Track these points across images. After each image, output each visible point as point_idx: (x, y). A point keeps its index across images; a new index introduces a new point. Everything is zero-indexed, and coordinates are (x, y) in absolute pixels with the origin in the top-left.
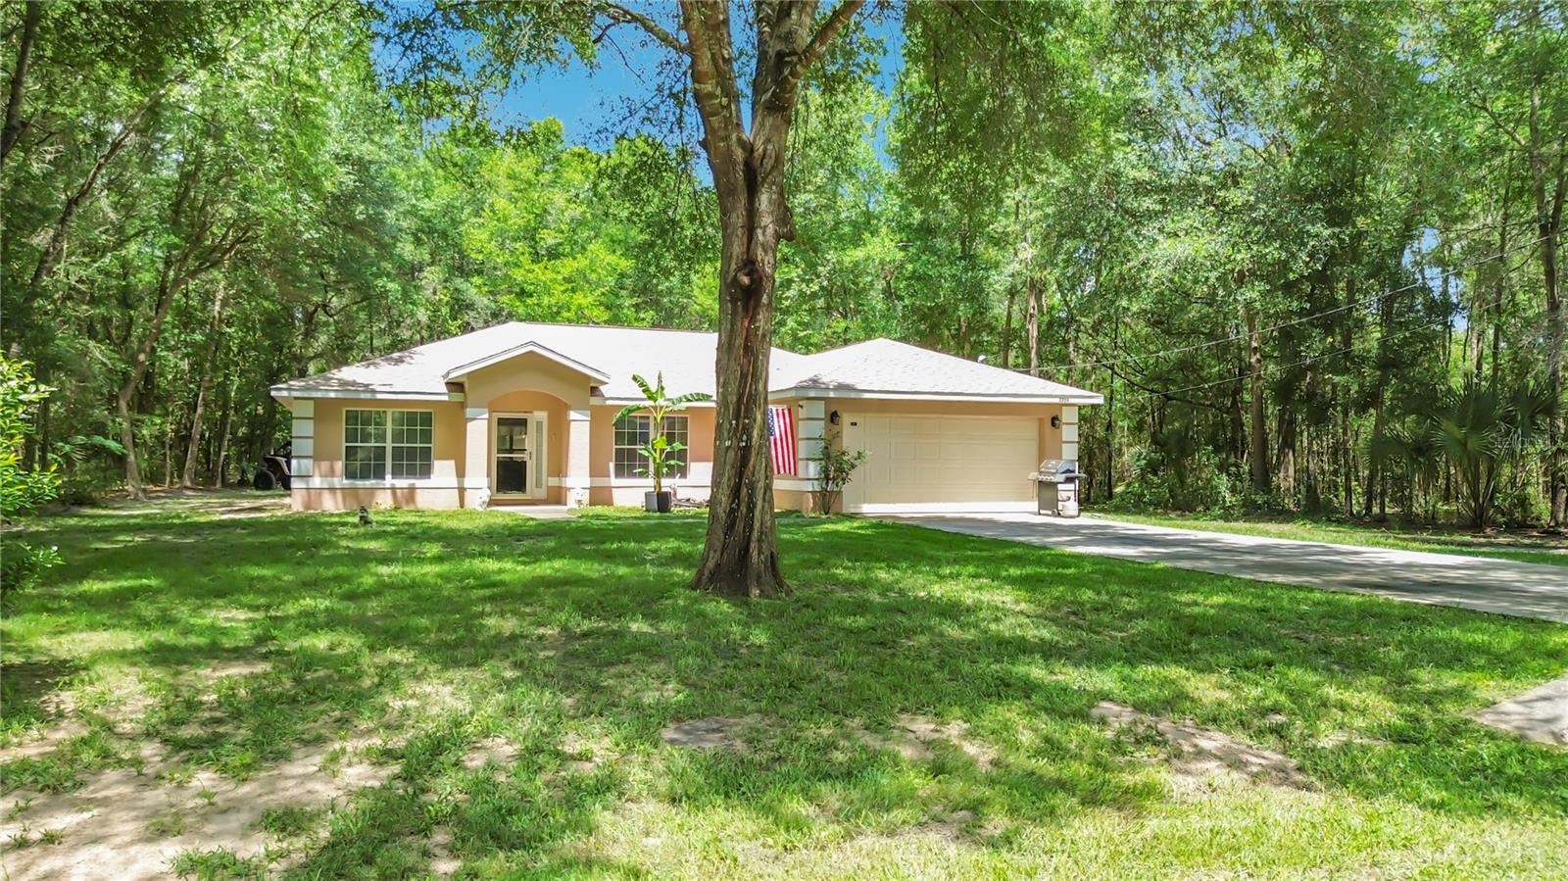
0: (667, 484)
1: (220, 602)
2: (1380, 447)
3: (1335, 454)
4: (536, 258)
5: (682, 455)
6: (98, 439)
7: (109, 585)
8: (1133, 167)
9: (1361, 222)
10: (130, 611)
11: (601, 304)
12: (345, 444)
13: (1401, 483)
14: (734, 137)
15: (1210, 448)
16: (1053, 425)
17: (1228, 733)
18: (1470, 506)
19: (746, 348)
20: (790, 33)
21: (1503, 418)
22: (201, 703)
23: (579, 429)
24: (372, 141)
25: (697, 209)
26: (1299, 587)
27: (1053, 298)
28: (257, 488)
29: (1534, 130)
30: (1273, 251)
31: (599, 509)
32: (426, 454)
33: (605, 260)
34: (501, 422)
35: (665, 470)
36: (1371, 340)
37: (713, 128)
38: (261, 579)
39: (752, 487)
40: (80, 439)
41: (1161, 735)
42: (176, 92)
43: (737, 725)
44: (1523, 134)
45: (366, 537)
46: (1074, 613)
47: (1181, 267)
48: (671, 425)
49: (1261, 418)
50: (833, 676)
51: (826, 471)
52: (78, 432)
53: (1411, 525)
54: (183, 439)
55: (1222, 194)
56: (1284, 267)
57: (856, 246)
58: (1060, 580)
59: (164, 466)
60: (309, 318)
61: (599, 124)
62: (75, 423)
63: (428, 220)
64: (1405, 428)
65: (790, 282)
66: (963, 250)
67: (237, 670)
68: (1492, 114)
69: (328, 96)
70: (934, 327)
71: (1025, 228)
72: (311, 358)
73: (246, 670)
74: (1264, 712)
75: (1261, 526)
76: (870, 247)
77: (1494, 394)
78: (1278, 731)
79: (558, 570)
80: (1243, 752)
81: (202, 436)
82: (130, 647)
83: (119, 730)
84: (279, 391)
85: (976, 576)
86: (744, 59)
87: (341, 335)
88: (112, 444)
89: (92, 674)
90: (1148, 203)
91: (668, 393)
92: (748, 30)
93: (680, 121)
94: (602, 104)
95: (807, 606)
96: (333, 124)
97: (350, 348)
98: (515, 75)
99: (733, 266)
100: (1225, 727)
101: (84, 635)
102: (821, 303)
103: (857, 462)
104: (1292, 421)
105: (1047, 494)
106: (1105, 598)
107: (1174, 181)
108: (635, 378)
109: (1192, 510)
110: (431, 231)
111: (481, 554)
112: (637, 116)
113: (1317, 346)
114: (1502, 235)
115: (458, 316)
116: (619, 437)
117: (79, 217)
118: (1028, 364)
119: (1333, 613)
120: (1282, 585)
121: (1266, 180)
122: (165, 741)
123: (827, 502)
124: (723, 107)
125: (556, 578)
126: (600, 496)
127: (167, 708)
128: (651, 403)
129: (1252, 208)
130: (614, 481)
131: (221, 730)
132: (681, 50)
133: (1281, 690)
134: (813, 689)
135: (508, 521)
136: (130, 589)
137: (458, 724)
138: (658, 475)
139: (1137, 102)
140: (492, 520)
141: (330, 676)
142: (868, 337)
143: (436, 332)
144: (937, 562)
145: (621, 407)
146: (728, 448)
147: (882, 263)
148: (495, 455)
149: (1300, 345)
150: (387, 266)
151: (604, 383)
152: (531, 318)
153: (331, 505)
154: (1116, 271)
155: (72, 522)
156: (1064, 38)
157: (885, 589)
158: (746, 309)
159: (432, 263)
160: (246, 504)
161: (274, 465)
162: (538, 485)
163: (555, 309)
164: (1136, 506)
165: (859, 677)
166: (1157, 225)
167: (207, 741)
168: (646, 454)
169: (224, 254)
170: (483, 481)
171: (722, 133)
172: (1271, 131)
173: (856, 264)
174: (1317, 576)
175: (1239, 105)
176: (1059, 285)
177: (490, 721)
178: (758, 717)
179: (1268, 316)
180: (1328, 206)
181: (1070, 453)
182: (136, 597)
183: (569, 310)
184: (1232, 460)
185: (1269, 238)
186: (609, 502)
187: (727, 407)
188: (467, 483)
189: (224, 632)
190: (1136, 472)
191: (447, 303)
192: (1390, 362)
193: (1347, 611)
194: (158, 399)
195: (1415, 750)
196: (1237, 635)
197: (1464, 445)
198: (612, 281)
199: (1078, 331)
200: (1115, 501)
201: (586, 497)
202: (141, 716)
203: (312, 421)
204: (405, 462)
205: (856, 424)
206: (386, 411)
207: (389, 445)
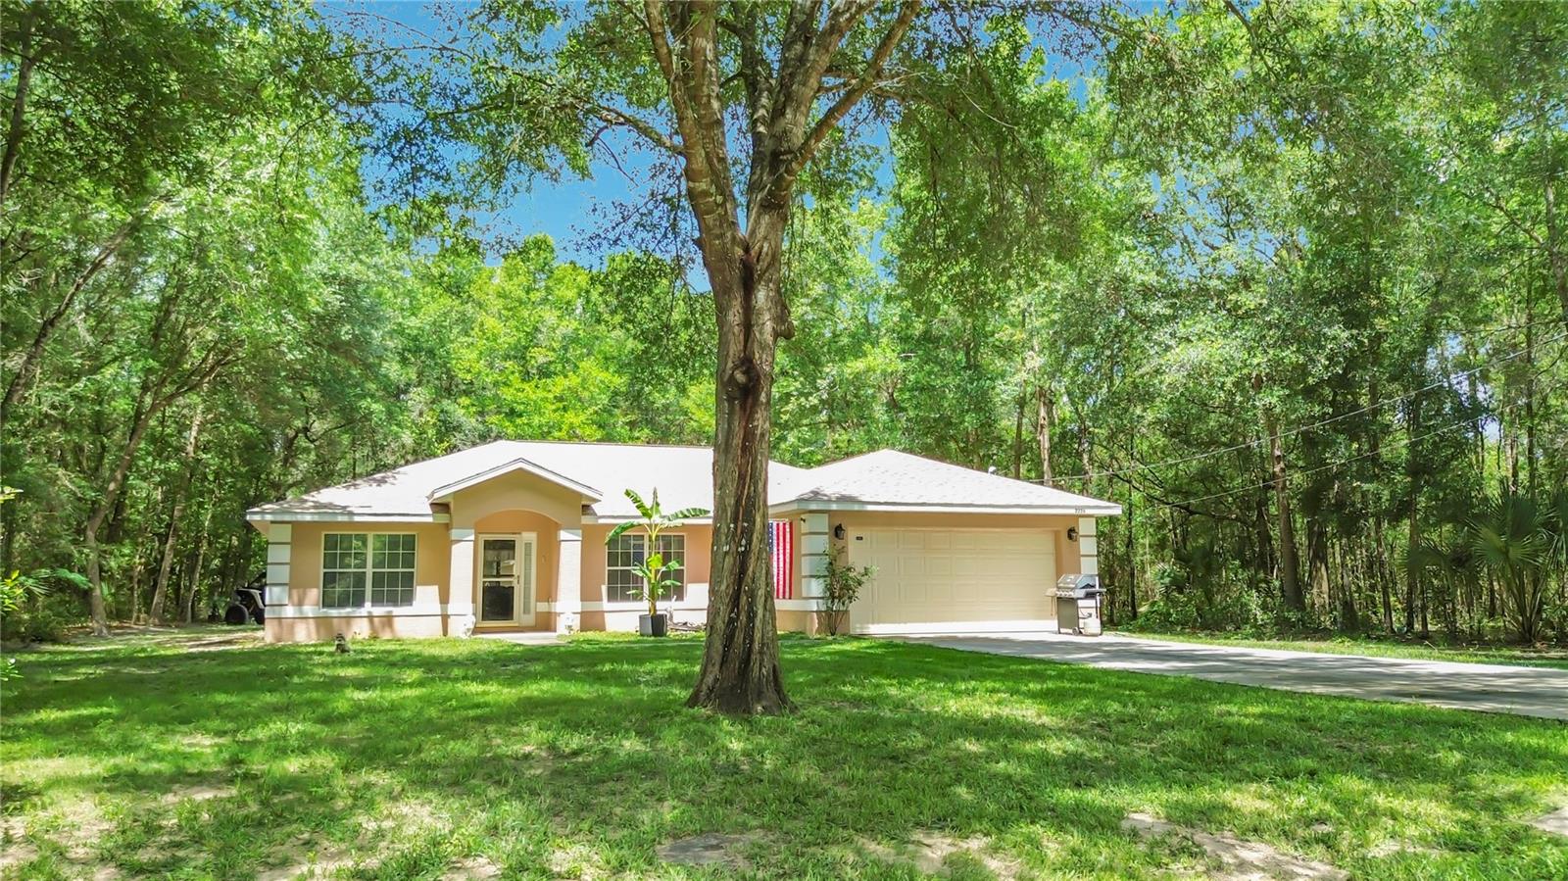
0: (662, 606)
1: (183, 728)
2: (1417, 557)
3: (1370, 567)
4: (526, 376)
5: (679, 575)
6: (64, 573)
7: (67, 714)
8: (1141, 271)
9: (1380, 324)
10: (88, 738)
11: (594, 423)
12: (322, 571)
13: (1443, 595)
14: (729, 234)
15: (1237, 562)
16: (1070, 537)
17: (1269, 843)
18: (1517, 621)
19: (744, 449)
20: (785, 132)
21: (1544, 525)
22: (160, 827)
23: (570, 551)
24: (361, 261)
25: (692, 314)
26: (1340, 698)
27: (1064, 408)
28: (228, 624)
29: (1552, 228)
30: (1290, 355)
31: (590, 635)
32: (408, 579)
33: (599, 378)
34: (489, 545)
35: (660, 591)
36: (1398, 446)
37: (707, 226)
38: (228, 705)
39: (752, 595)
40: (44, 572)
41: (1198, 846)
42: (160, 210)
43: (738, 840)
44: (1541, 232)
45: (343, 664)
46: (1099, 725)
47: (1196, 373)
48: (668, 545)
49: (1290, 531)
50: (841, 791)
51: (830, 588)
52: (42, 565)
53: (1455, 640)
54: (153, 572)
55: (1233, 297)
56: (1302, 371)
57: (856, 357)
58: (1086, 693)
59: (131, 602)
60: (289, 444)
61: (590, 231)
62: (40, 555)
63: (415, 339)
64: (1442, 535)
65: (789, 395)
66: (968, 360)
67: (202, 795)
68: (1507, 213)
69: (315, 213)
70: (941, 440)
71: (1031, 335)
72: (291, 486)
73: (209, 795)
74: (1309, 823)
75: (1298, 643)
76: (870, 358)
77: (1533, 499)
78: (1327, 842)
79: (544, 692)
80: (1287, 863)
81: (173, 570)
82: (87, 772)
83: (72, 855)
84: (254, 517)
85: (993, 691)
86: (738, 168)
87: (321, 461)
88: (76, 577)
89: (47, 800)
90: (1158, 307)
91: (665, 510)
92: (742, 140)
93: (674, 226)
94: (594, 210)
95: (813, 722)
96: (320, 244)
97: (332, 474)
98: (506, 184)
99: (730, 364)
100: (1266, 837)
101: (39, 762)
102: (823, 416)
103: (864, 579)
104: (1322, 534)
105: (1067, 610)
106: (1131, 710)
107: (1184, 285)
108: (628, 493)
109: (1222, 629)
110: (417, 350)
111: (465, 678)
112: (630, 222)
113: (1342, 453)
114: (1528, 336)
115: (446, 436)
116: (612, 559)
117: (55, 340)
118: (1041, 476)
119: (1378, 721)
120: (1320, 696)
121: (1277, 283)
122: (121, 866)
123: (833, 622)
124: (718, 205)
125: (544, 699)
126: (591, 620)
127: (124, 832)
128: (645, 521)
129: (1266, 311)
130: (606, 605)
131: (181, 853)
132: (675, 151)
133: (1326, 799)
134: (820, 804)
135: (494, 648)
136: (90, 717)
137: (436, 844)
138: (653, 597)
139: (1142, 206)
140: (476, 647)
141: (300, 799)
142: (872, 449)
143: (420, 453)
144: (951, 678)
145: (614, 525)
146: (726, 553)
147: (884, 373)
148: (481, 580)
149: (1324, 451)
150: (372, 386)
151: (596, 501)
152: (520, 438)
153: (304, 635)
154: (1129, 380)
155: (33, 658)
156: (1063, 142)
157: (898, 705)
158: (743, 408)
159: (420, 384)
160: (216, 638)
161: (248, 598)
162: (526, 611)
163: (545, 429)
164: (1164, 624)
165: (870, 792)
166: (1169, 330)
167: (165, 866)
168: (640, 574)
169: (203, 378)
170: (469, 608)
171: (717, 231)
172: (1280, 235)
173: (857, 376)
174: (1357, 686)
175: (1248, 210)
176: (1069, 394)
177: (471, 840)
178: (760, 833)
179: (1290, 423)
180: (1344, 309)
181: (1090, 567)
182: (95, 725)
183: (560, 430)
184: (1262, 575)
185: (1284, 342)
186: (601, 628)
187: (725, 510)
188: (451, 609)
189: (186, 757)
190: (1159, 589)
191: (434, 424)
192: (1420, 468)
193: (1392, 718)
194: (127, 533)
195: (1471, 857)
196: (1275, 744)
197: (1506, 553)
198: (604, 399)
199: (1092, 444)
200: (1141, 621)
201: (576, 623)
202: (96, 841)
203: (289, 546)
204: (386, 589)
205: (861, 538)
206: (366, 535)
207: (369, 570)
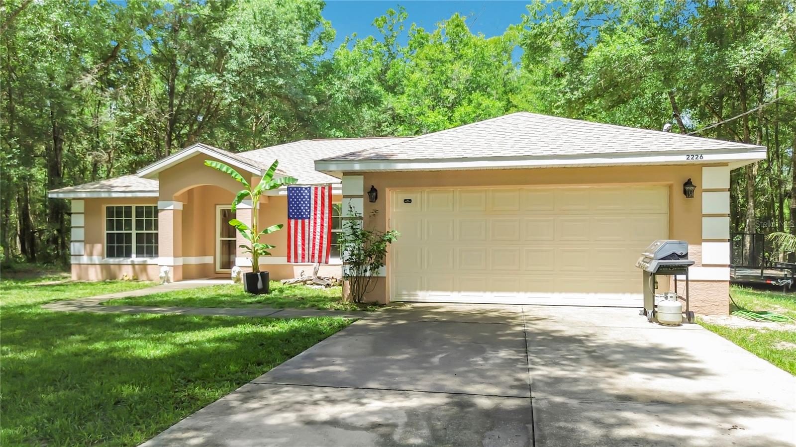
12: (106, 232)
16: (685, 192)
23: (243, 217)
32: (156, 238)
123: (360, 289)
148: (216, 239)
203: (83, 215)
204: (145, 245)
205: (410, 201)
206: (131, 207)
207: (134, 232)
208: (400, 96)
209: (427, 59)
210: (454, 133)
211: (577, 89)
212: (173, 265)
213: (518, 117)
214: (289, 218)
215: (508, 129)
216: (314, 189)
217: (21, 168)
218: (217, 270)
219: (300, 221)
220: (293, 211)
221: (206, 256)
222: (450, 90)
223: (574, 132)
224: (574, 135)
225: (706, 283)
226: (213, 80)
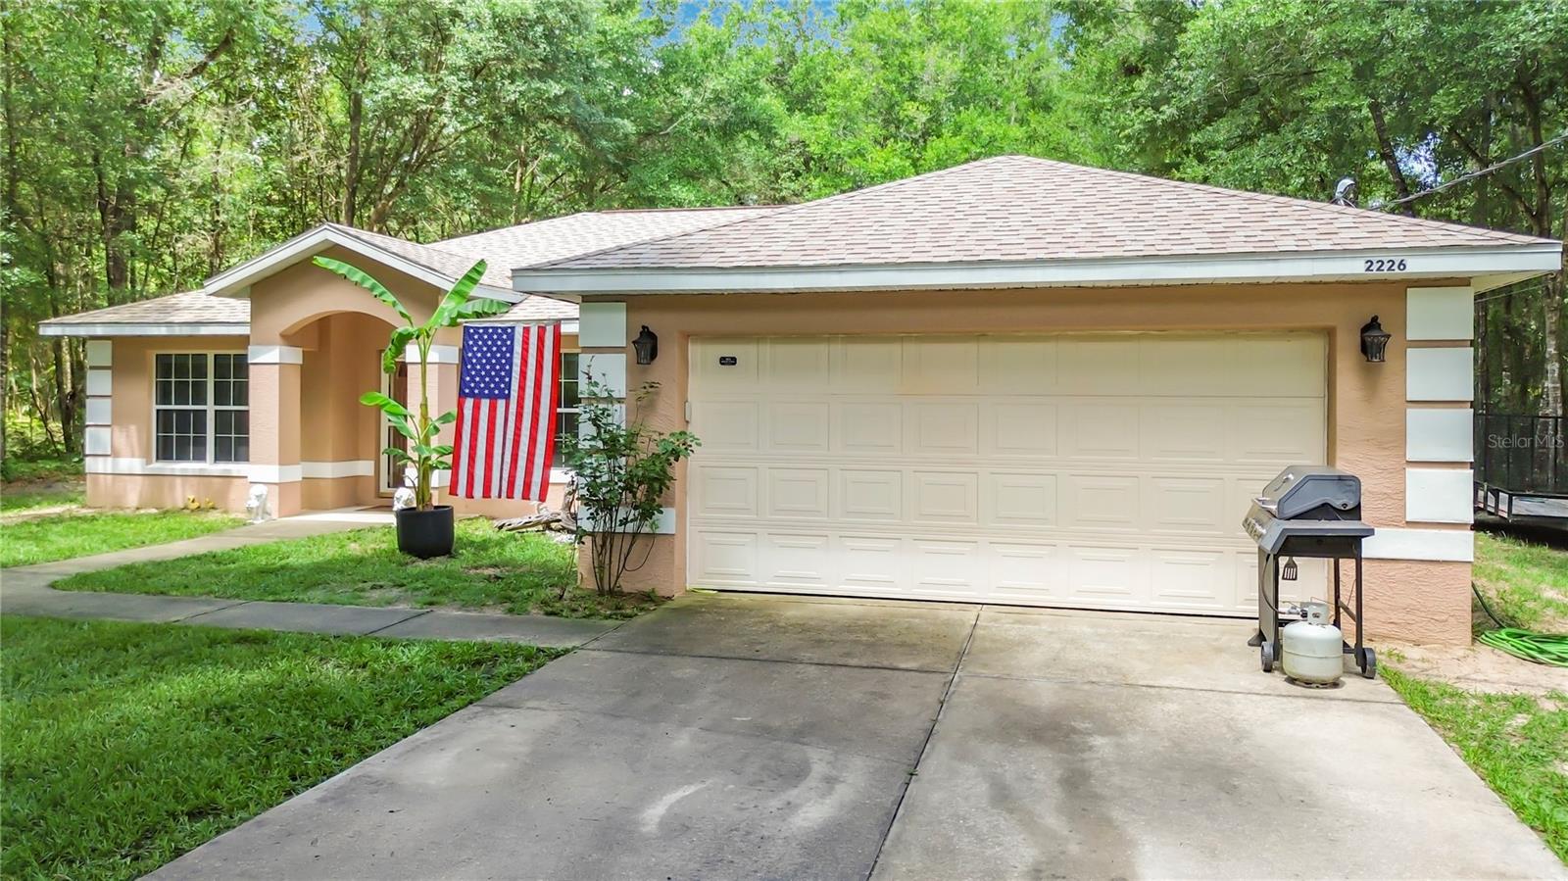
12: (155, 408)
16: (1367, 347)
123: (612, 562)
153: (131, 499)
203: (110, 372)
204: (233, 436)
205: (733, 361)
206: (206, 355)
207: (210, 408)
208: (815, 117)
209: (872, 41)
210: (846, 206)
211: (1167, 100)
212: (277, 481)
213: (1000, 166)
214: (462, 395)
215: (966, 196)
216: (521, 331)
217: (16, 270)
218: (382, 490)
219: (485, 404)
220: (473, 379)
221: (358, 460)
222: (917, 104)
223: (1112, 202)
224: (1111, 210)
225: (1415, 567)
226: (416, 88)
